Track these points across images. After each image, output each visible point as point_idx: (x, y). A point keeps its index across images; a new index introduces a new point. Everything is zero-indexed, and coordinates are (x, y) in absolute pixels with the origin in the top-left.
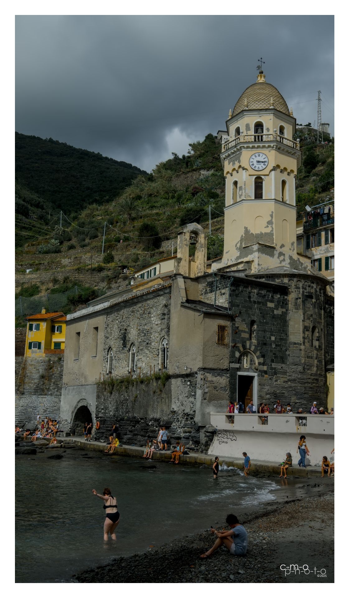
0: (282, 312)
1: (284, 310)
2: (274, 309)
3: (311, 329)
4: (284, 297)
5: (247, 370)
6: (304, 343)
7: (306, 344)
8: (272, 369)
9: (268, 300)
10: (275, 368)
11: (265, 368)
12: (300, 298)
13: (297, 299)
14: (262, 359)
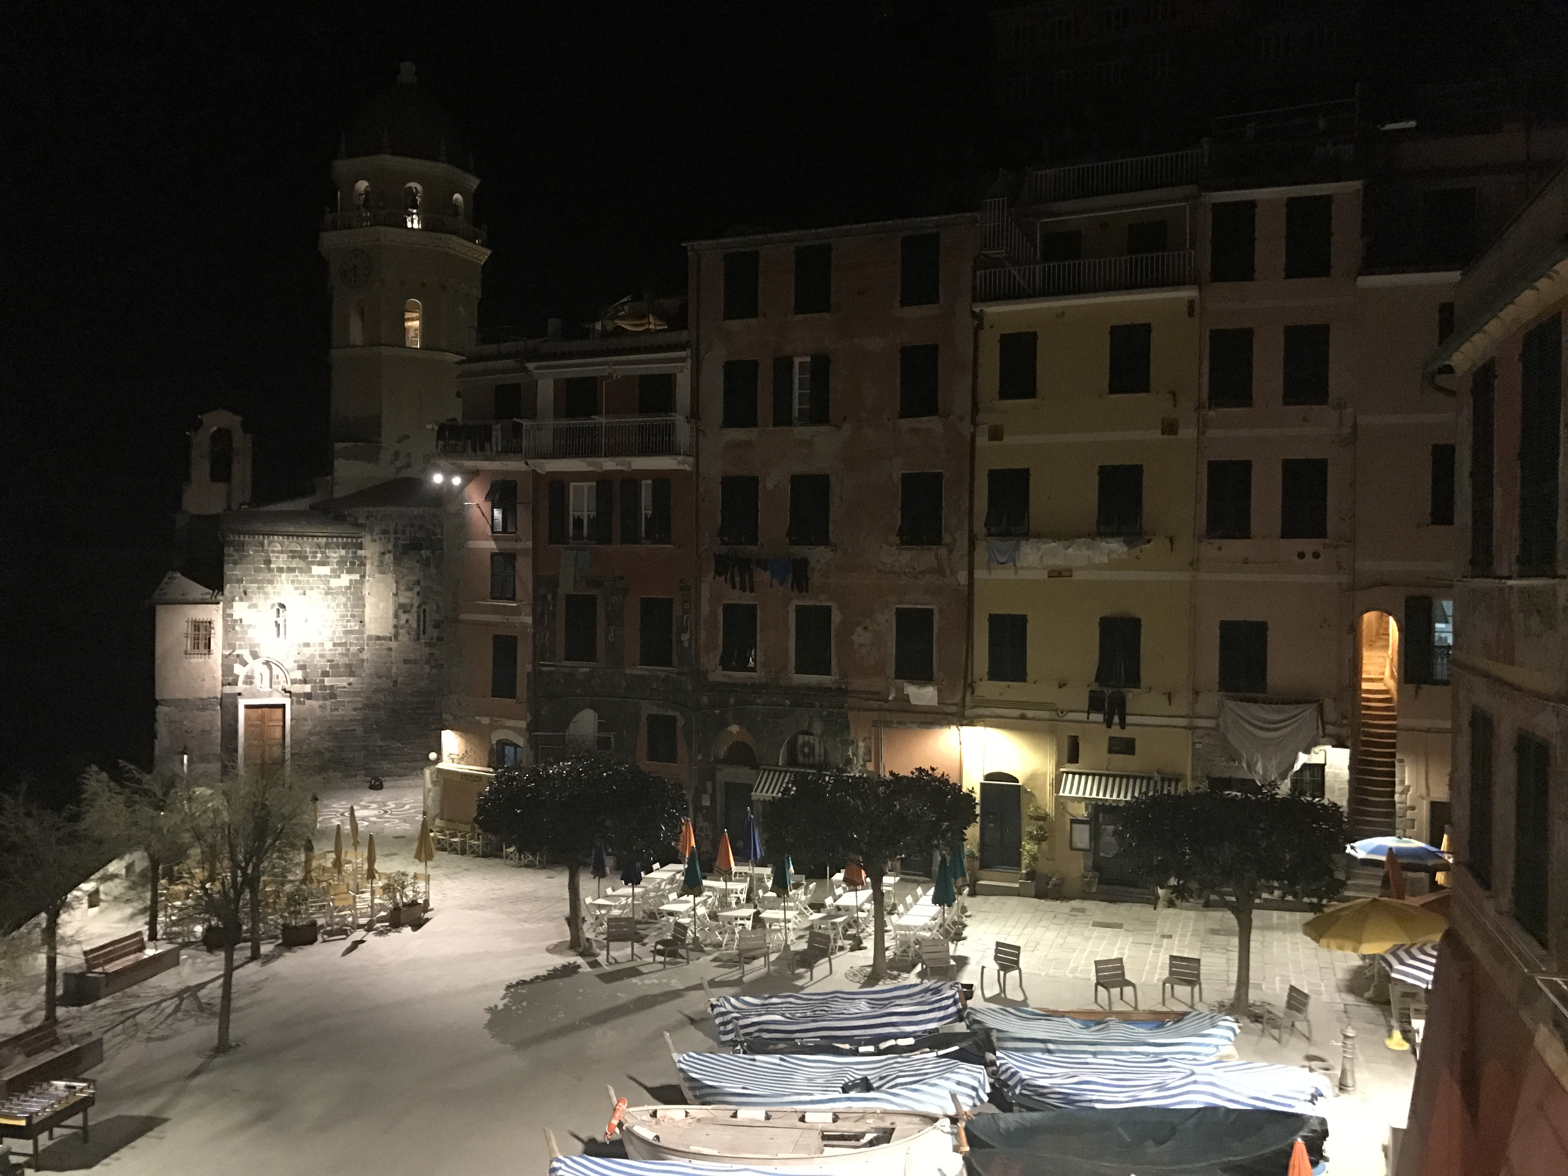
0: (351, 581)
1: (357, 577)
2: (331, 577)
3: (415, 609)
4: (355, 553)
5: (270, 695)
6: (396, 636)
7: (400, 637)
8: (324, 688)
9: (313, 563)
10: (332, 687)
11: (307, 688)
12: (389, 552)
13: (383, 553)
14: (300, 672)
